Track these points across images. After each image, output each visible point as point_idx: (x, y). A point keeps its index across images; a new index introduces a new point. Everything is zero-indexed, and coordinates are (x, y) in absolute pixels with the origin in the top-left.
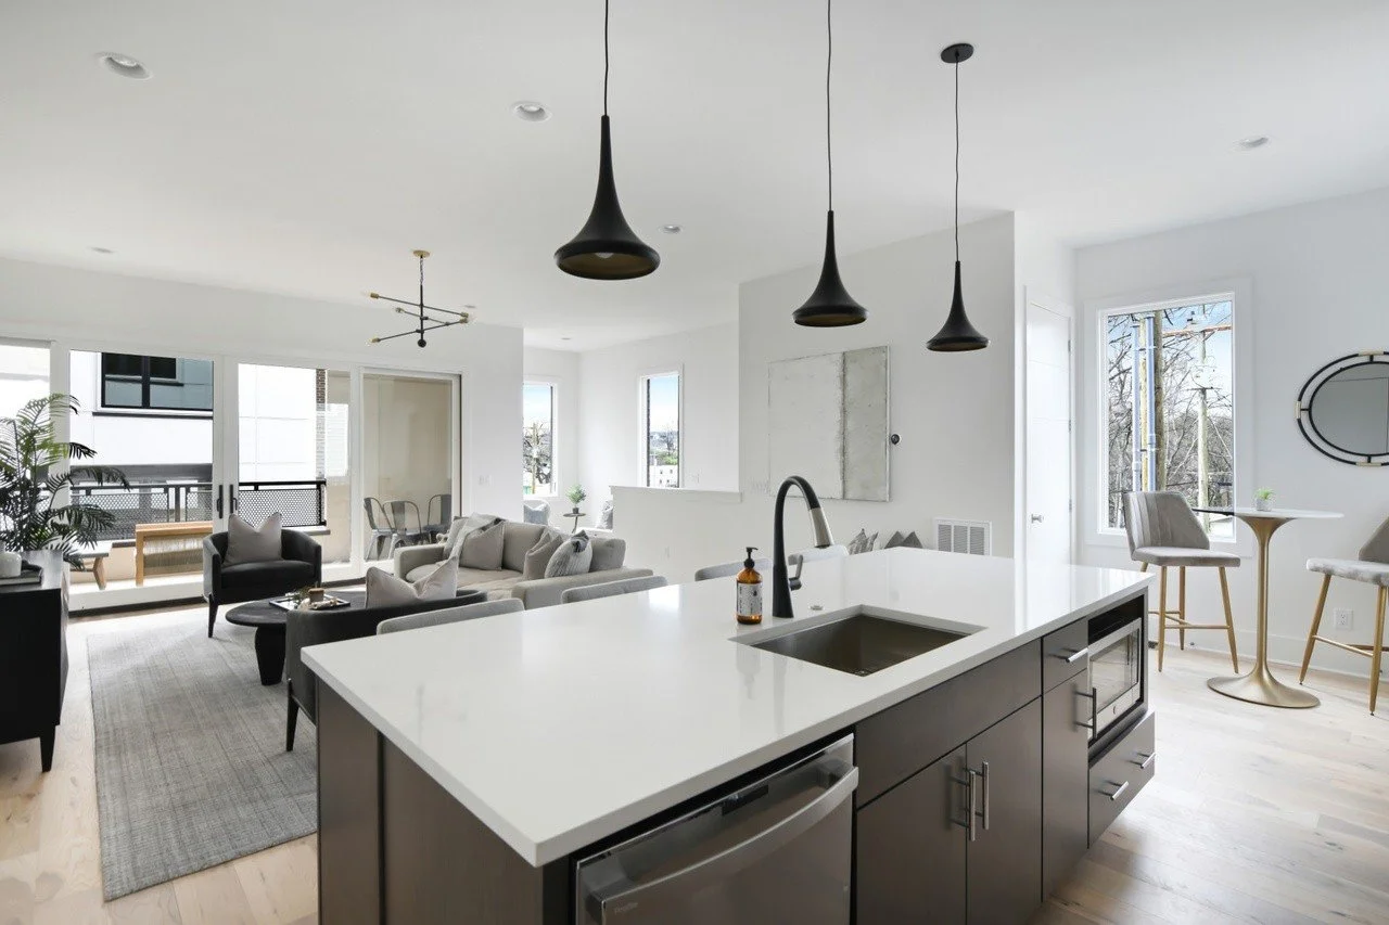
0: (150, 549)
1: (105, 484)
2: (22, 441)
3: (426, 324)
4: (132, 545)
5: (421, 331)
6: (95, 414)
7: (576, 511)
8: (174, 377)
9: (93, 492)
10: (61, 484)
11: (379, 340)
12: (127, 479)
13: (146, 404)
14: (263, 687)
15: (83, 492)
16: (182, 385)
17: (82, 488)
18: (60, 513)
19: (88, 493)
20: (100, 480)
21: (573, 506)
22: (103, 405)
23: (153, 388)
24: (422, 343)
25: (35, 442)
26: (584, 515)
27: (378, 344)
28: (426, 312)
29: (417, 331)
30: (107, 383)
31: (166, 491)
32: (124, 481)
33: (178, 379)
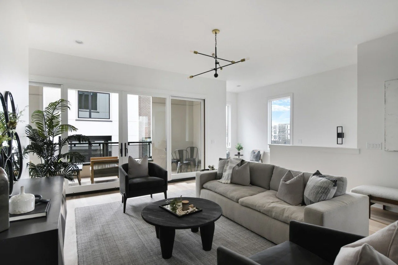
0: (96, 168)
1: (81, 142)
2: (47, 123)
3: (218, 66)
4: (89, 164)
5: (216, 69)
6: (76, 120)
7: (239, 153)
8: (97, 110)
9: (77, 145)
10: (64, 143)
11: (193, 76)
12: (90, 140)
13: (90, 117)
14: (163, 260)
15: (73, 145)
16: (99, 112)
17: (73, 144)
18: (64, 156)
19: (75, 146)
20: (80, 141)
21: (238, 151)
22: (78, 118)
23: (92, 113)
24: (216, 75)
25: (53, 123)
26: (242, 155)
27: (192, 78)
28: (218, 60)
29: (214, 69)
30: (79, 112)
31: (100, 145)
32: (89, 142)
33: (98, 111)
